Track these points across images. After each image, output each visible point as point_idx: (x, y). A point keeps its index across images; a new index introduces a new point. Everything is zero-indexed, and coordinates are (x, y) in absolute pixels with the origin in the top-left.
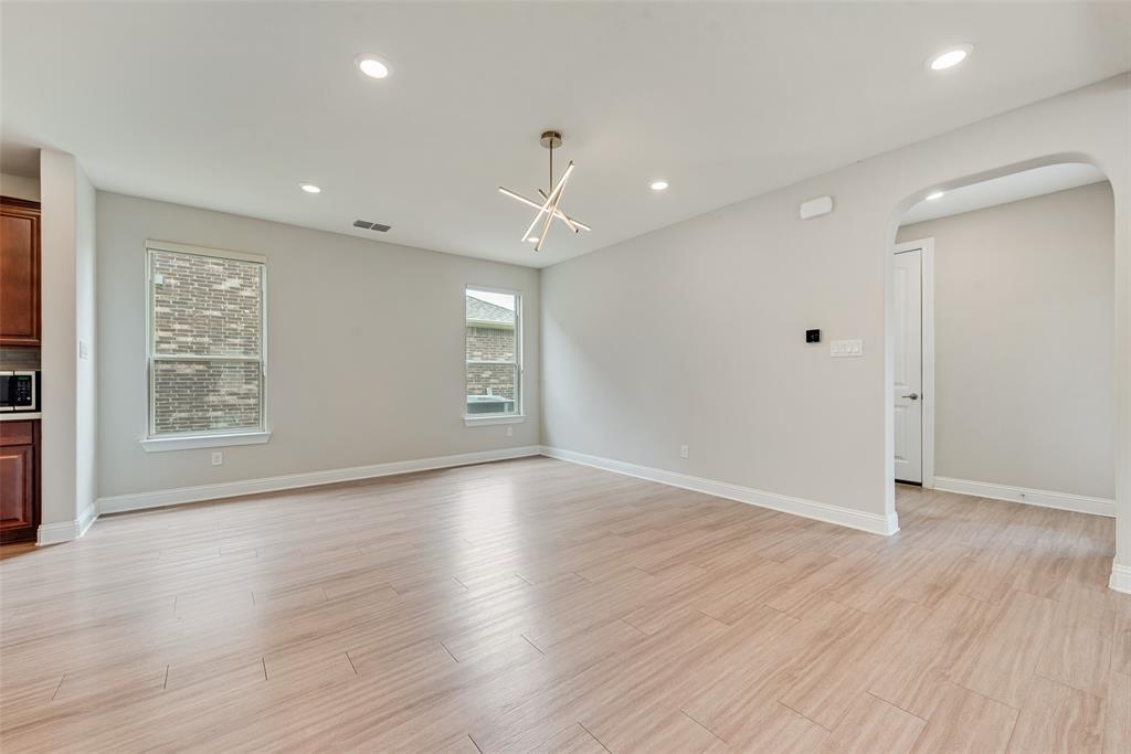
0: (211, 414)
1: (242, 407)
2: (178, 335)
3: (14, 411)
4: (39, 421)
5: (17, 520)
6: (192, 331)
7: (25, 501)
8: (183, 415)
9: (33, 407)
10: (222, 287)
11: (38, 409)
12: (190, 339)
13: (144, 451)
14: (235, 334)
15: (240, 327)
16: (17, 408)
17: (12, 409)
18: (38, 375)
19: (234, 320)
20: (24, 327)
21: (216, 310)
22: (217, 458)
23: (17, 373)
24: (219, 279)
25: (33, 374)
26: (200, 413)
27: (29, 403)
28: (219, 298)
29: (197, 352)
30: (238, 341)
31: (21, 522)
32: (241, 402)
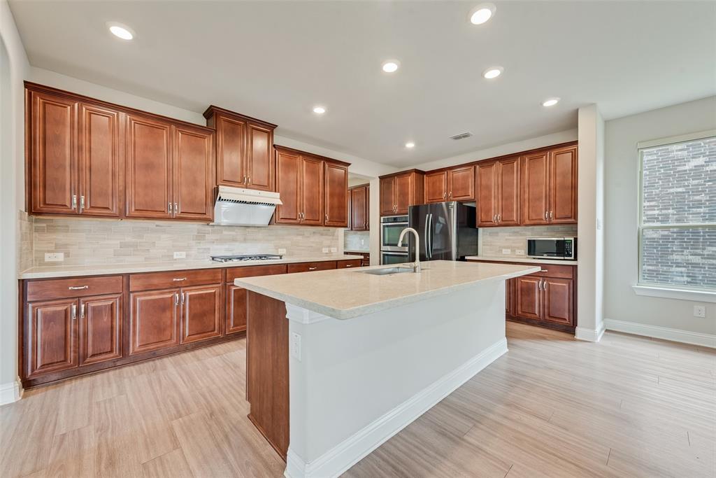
0: (674, 269)
1: (707, 267)
2: (648, 210)
3: (564, 260)
4: (576, 266)
5: (565, 319)
6: (658, 206)
7: (569, 310)
8: (651, 268)
9: (572, 258)
10: (687, 168)
11: (576, 259)
12: (656, 212)
13: (635, 292)
14: (699, 204)
15: (703, 197)
16: (566, 258)
17: (563, 258)
18: (576, 240)
19: (698, 193)
20: (568, 213)
21: (680, 187)
22: (699, 310)
23: (566, 239)
24: (683, 161)
25: (572, 239)
26: (665, 268)
27: (570, 256)
28: (682, 177)
29: (662, 221)
30: (702, 210)
31: (567, 322)
32: (706, 261)
